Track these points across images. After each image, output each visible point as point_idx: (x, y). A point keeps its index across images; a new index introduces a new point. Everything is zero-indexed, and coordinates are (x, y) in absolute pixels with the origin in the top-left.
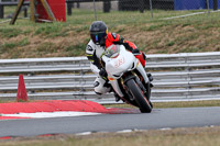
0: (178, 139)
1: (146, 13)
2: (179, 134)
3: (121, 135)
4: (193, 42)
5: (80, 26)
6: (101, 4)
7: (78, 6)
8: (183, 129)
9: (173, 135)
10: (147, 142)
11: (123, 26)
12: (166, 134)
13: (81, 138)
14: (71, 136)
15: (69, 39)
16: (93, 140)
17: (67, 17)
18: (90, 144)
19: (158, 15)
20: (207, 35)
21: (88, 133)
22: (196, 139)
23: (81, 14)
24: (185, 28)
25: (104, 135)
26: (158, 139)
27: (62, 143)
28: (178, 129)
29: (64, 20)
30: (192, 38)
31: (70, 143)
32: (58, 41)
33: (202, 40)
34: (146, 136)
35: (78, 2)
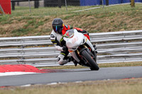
0: (87, 88)
1: (63, 8)
2: (87, 85)
3: (50, 86)
4: (93, 26)
5: (20, 17)
6: (33, 2)
7: (18, 4)
8: (90, 82)
9: (84, 85)
10: (68, 90)
11: (48, 16)
12: (79, 85)
13: (24, 88)
14: (18, 87)
15: (14, 26)
16: (33, 89)
17: (12, 11)
18: (30, 92)
19: (70, 9)
20: (102, 21)
21: (29, 85)
22: (99, 88)
23: (20, 9)
24: (88, 17)
25: (40, 86)
26: (74, 88)
27: (12, 92)
28: (86, 82)
29: (10, 13)
30: (93, 23)
31: (18, 92)
32: (6, 27)
33: (99, 25)
34: (66, 87)
35: (18, 1)
